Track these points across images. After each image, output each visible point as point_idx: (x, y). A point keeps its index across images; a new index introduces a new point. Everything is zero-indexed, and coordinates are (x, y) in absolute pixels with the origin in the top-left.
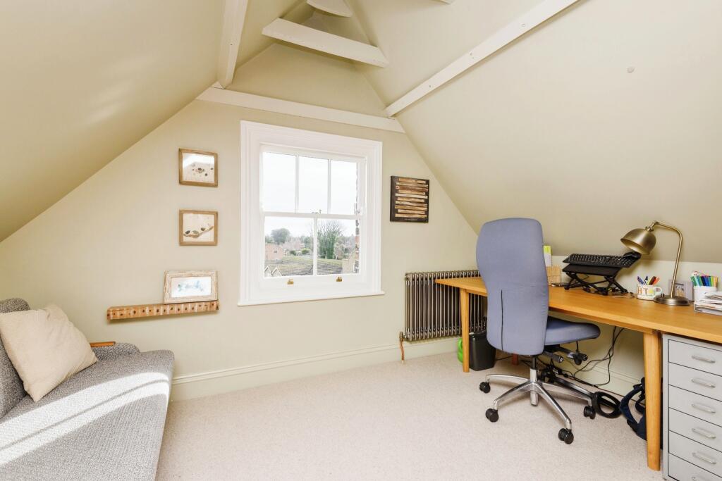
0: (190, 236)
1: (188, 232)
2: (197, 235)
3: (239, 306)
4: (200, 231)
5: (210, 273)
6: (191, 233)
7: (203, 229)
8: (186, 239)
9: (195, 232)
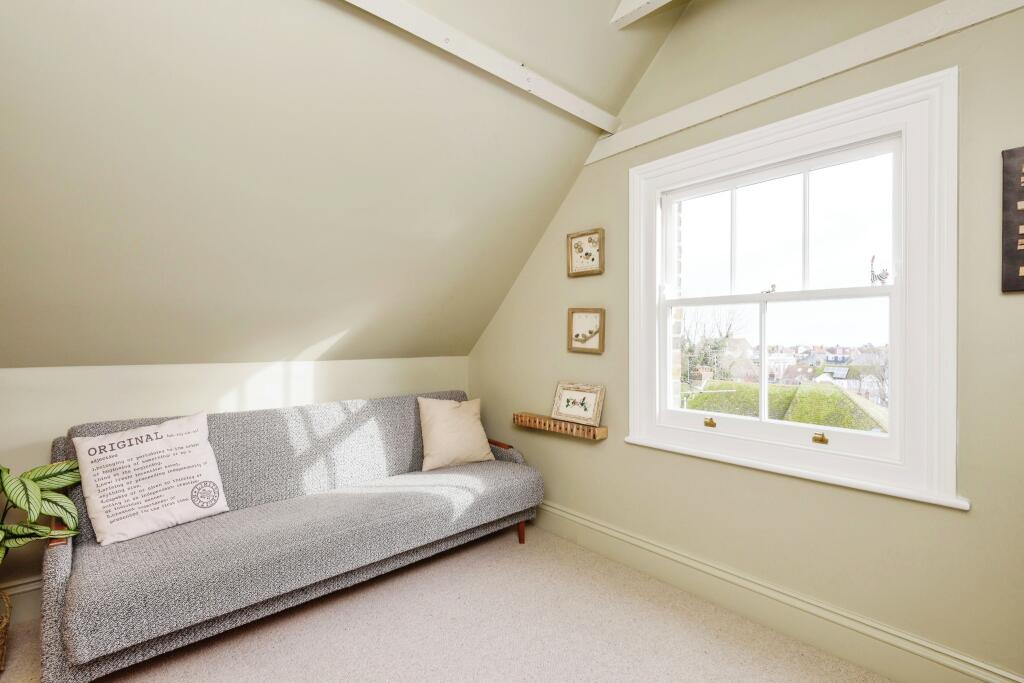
0: (578, 341)
1: (577, 336)
2: (585, 339)
3: (628, 443)
4: (589, 335)
5: (596, 389)
6: (580, 337)
7: (591, 332)
8: (576, 345)
9: (584, 335)
